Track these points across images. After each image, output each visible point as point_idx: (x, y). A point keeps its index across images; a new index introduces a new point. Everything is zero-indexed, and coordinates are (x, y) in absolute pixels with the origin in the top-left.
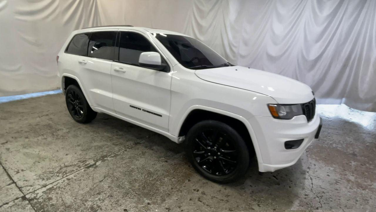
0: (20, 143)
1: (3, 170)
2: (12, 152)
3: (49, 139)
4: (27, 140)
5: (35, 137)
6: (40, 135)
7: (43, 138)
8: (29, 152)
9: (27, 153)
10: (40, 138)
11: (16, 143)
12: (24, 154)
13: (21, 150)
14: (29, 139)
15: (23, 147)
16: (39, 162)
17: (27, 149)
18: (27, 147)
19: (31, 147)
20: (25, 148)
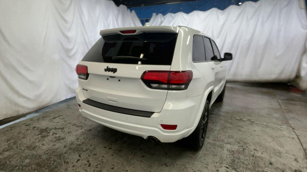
0: (282, 160)
1: (303, 145)
2: (293, 155)
3: (252, 147)
4: (273, 160)
5: (262, 159)
6: (256, 157)
7: (256, 152)
8: (279, 146)
9: (281, 147)
10: (259, 154)
11: (286, 163)
12: (284, 147)
13: (284, 152)
14: (270, 160)
15: (281, 154)
16: (276, 136)
17: (278, 150)
18: (278, 151)
19: (274, 150)
20: (280, 153)
